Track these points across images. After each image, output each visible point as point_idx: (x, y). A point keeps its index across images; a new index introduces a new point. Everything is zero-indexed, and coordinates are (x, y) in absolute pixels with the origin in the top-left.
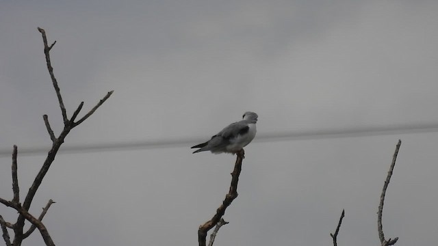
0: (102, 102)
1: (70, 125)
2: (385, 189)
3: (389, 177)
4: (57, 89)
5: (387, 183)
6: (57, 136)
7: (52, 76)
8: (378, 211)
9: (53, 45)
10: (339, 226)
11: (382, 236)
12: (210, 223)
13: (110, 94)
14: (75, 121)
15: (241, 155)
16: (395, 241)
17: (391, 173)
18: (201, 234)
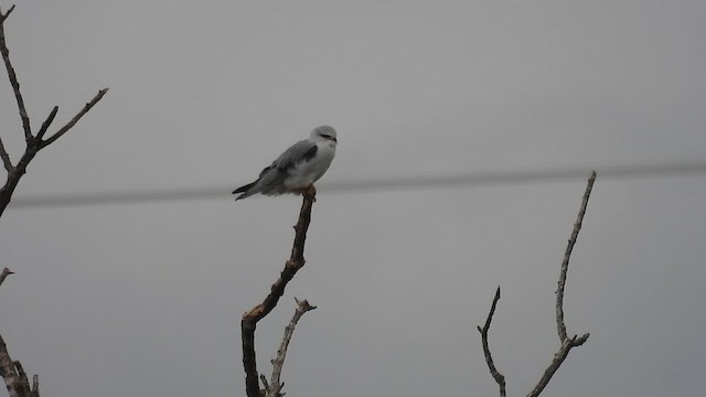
0: (89, 107)
1: (35, 144)
2: (569, 253)
3: (576, 233)
4: (16, 86)
5: (572, 243)
6: (15, 162)
7: (8, 64)
8: (556, 288)
9: (9, 12)
10: (491, 314)
11: (563, 330)
12: (261, 309)
13: (102, 93)
14: (44, 138)
15: (309, 195)
16: (582, 341)
17: (579, 226)
18: (246, 326)
